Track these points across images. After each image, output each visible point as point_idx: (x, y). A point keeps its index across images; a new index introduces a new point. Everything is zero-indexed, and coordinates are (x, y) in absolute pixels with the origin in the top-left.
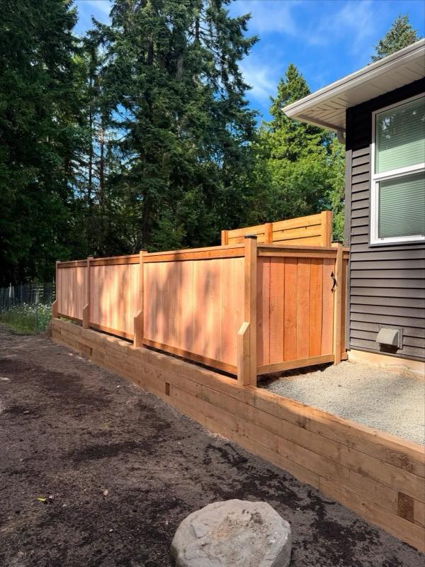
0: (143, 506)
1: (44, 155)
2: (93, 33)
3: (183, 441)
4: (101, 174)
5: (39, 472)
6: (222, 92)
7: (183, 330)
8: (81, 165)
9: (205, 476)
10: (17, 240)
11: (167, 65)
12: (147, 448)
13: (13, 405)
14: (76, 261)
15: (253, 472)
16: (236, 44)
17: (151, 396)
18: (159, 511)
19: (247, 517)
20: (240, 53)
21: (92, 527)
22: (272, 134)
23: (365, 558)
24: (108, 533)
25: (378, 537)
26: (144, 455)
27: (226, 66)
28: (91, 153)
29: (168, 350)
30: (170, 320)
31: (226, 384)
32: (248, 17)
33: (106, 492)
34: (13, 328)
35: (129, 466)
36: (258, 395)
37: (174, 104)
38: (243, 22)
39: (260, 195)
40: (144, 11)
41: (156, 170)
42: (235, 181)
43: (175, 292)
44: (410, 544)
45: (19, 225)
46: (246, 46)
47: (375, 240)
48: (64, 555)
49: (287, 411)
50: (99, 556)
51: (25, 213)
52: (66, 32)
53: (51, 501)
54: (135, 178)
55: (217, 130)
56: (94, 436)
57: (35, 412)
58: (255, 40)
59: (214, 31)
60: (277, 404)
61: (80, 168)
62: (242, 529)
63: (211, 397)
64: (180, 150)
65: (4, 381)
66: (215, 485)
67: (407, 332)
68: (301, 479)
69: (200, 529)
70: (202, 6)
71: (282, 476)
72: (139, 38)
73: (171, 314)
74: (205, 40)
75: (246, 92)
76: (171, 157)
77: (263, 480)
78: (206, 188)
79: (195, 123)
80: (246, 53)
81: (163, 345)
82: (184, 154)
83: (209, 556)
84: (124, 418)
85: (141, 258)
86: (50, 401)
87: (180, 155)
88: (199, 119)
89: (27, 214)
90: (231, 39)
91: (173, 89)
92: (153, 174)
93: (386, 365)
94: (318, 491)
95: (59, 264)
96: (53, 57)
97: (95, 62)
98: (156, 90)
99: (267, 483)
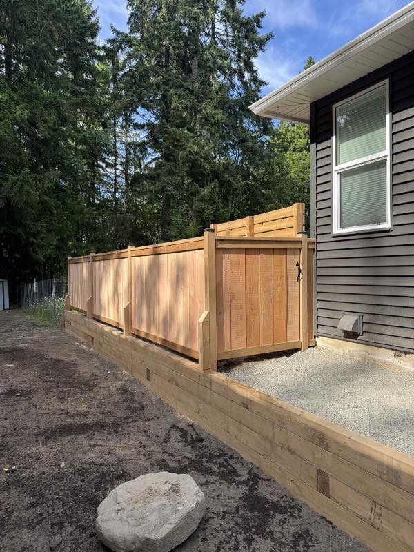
0: (91, 477)
1: (66, 158)
2: (113, 41)
3: (152, 422)
4: (126, 174)
5: (12, 446)
6: (239, 89)
7: (161, 320)
8: (106, 167)
9: (159, 452)
10: (42, 239)
11: (183, 66)
12: (115, 428)
13: (9, 388)
14: (82, 257)
15: (206, 450)
16: (251, 42)
17: (135, 381)
18: (104, 482)
19: (168, 487)
20: (255, 50)
21: (41, 494)
22: (292, 128)
23: (279, 529)
24: (53, 499)
25: (300, 510)
26: (110, 434)
27: (242, 64)
28: (116, 155)
29: (150, 339)
30: (152, 310)
31: (191, 369)
32: (262, 15)
33: (63, 465)
34: (36, 320)
35: (92, 442)
36: (213, 379)
37: (190, 104)
38: (257, 20)
39: (277, 188)
40: (159, 16)
41: (173, 168)
42: (254, 176)
43: (154, 284)
44: (328, 519)
45: (44, 225)
46: (261, 43)
47: (337, 230)
48: (10, 516)
49: (235, 393)
50: (39, 519)
51: (50, 213)
52: (89, 41)
53: (13, 471)
54: (154, 177)
55: (234, 126)
56: (70, 417)
57: (26, 394)
58: (269, 37)
59: (230, 30)
60: (227, 386)
61: (107, 169)
62: (158, 497)
63: (179, 382)
64: (195, 148)
65: (9, 367)
66: (164, 460)
67: (366, 318)
68: (247, 457)
69: (122, 496)
70: (218, 7)
71: (230, 454)
72: (155, 43)
73: (152, 305)
74: (220, 40)
75: (262, 88)
76: (187, 155)
77: (211, 458)
78: (221, 184)
79: (210, 121)
80: (262, 49)
81: (146, 334)
82: (200, 152)
83: (121, 519)
84: (103, 401)
85: (129, 253)
86: (42, 385)
87: (196, 153)
88: (213, 117)
89: (52, 214)
90: (246, 37)
91: (188, 89)
92: (170, 173)
93: (349, 351)
94: (258, 468)
95: (70, 260)
96: (77, 66)
97: (117, 68)
98: (172, 91)
99: (214, 461)
